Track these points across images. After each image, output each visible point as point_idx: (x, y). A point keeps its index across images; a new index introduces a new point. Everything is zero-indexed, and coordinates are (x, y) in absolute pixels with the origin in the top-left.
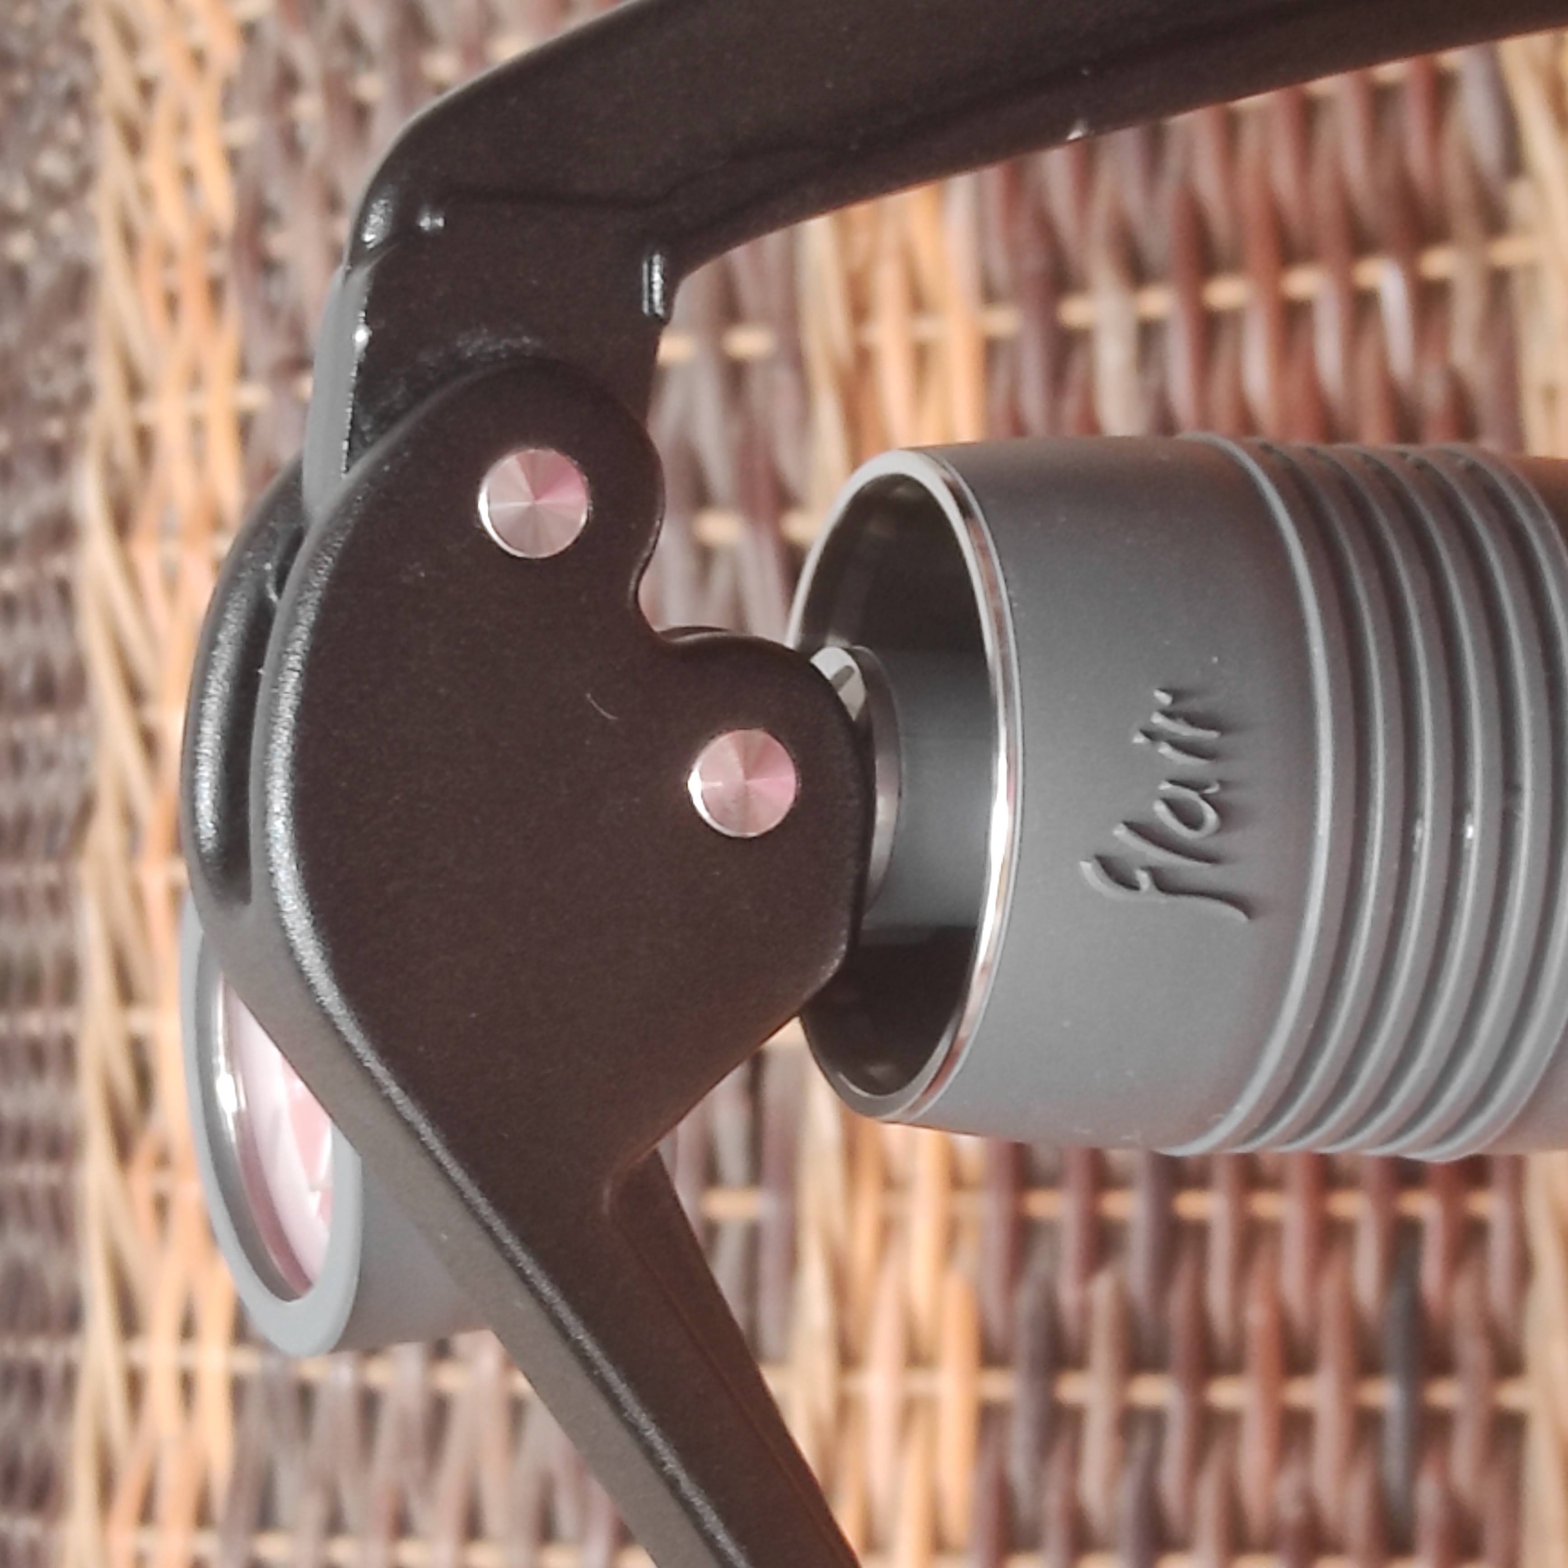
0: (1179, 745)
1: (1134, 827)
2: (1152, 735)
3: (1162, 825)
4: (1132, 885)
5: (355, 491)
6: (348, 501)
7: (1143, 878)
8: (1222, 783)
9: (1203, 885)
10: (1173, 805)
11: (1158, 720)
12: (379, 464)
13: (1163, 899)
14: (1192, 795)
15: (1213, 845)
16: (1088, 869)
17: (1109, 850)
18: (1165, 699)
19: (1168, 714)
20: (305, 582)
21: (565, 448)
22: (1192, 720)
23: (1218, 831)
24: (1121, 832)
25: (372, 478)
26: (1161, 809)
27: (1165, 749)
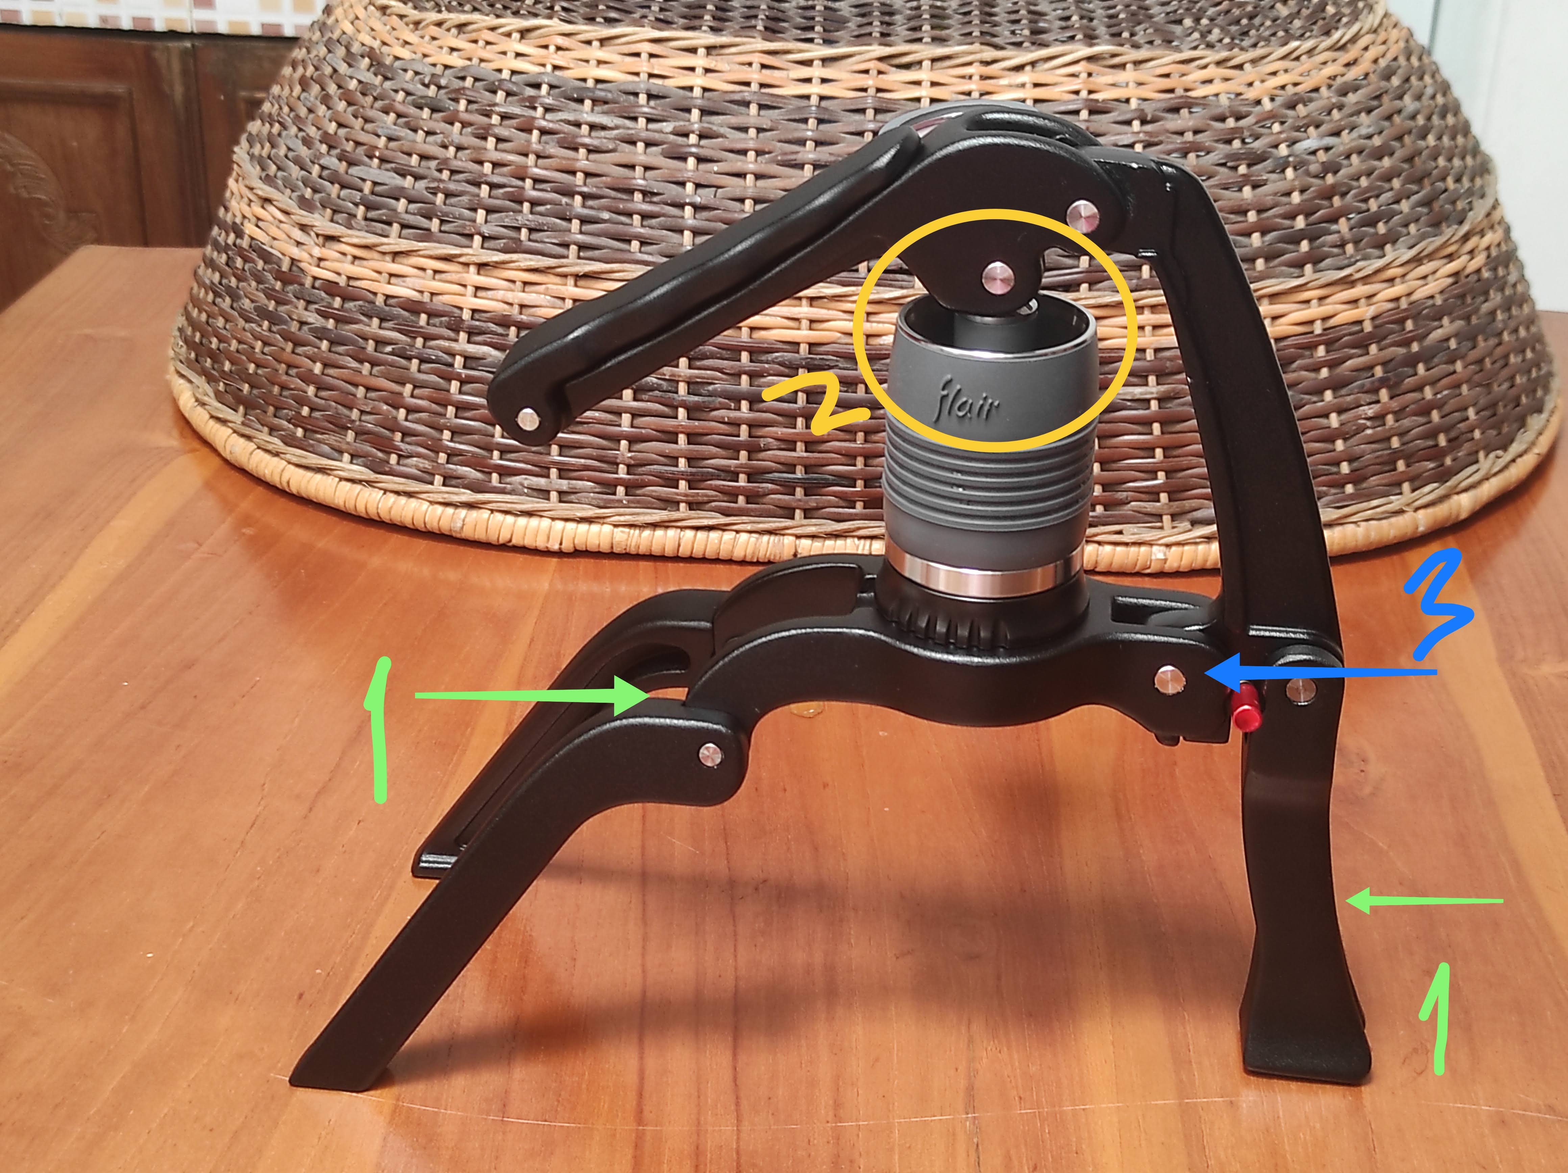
0: (982, 406)
1: (959, 391)
2: (985, 399)
3: (960, 399)
4: (943, 389)
5: (1088, 163)
6: (1086, 161)
7: (945, 393)
8: (971, 418)
9: (943, 410)
10: (966, 402)
11: (990, 401)
12: (1096, 171)
13: (939, 398)
14: (968, 408)
15: (953, 413)
16: (949, 377)
17: (954, 382)
18: (996, 403)
19: (991, 404)
20: (1061, 148)
21: (1099, 226)
22: (989, 411)
23: (957, 416)
24: (958, 387)
25: (1092, 168)
26: (964, 399)
27: (981, 402)
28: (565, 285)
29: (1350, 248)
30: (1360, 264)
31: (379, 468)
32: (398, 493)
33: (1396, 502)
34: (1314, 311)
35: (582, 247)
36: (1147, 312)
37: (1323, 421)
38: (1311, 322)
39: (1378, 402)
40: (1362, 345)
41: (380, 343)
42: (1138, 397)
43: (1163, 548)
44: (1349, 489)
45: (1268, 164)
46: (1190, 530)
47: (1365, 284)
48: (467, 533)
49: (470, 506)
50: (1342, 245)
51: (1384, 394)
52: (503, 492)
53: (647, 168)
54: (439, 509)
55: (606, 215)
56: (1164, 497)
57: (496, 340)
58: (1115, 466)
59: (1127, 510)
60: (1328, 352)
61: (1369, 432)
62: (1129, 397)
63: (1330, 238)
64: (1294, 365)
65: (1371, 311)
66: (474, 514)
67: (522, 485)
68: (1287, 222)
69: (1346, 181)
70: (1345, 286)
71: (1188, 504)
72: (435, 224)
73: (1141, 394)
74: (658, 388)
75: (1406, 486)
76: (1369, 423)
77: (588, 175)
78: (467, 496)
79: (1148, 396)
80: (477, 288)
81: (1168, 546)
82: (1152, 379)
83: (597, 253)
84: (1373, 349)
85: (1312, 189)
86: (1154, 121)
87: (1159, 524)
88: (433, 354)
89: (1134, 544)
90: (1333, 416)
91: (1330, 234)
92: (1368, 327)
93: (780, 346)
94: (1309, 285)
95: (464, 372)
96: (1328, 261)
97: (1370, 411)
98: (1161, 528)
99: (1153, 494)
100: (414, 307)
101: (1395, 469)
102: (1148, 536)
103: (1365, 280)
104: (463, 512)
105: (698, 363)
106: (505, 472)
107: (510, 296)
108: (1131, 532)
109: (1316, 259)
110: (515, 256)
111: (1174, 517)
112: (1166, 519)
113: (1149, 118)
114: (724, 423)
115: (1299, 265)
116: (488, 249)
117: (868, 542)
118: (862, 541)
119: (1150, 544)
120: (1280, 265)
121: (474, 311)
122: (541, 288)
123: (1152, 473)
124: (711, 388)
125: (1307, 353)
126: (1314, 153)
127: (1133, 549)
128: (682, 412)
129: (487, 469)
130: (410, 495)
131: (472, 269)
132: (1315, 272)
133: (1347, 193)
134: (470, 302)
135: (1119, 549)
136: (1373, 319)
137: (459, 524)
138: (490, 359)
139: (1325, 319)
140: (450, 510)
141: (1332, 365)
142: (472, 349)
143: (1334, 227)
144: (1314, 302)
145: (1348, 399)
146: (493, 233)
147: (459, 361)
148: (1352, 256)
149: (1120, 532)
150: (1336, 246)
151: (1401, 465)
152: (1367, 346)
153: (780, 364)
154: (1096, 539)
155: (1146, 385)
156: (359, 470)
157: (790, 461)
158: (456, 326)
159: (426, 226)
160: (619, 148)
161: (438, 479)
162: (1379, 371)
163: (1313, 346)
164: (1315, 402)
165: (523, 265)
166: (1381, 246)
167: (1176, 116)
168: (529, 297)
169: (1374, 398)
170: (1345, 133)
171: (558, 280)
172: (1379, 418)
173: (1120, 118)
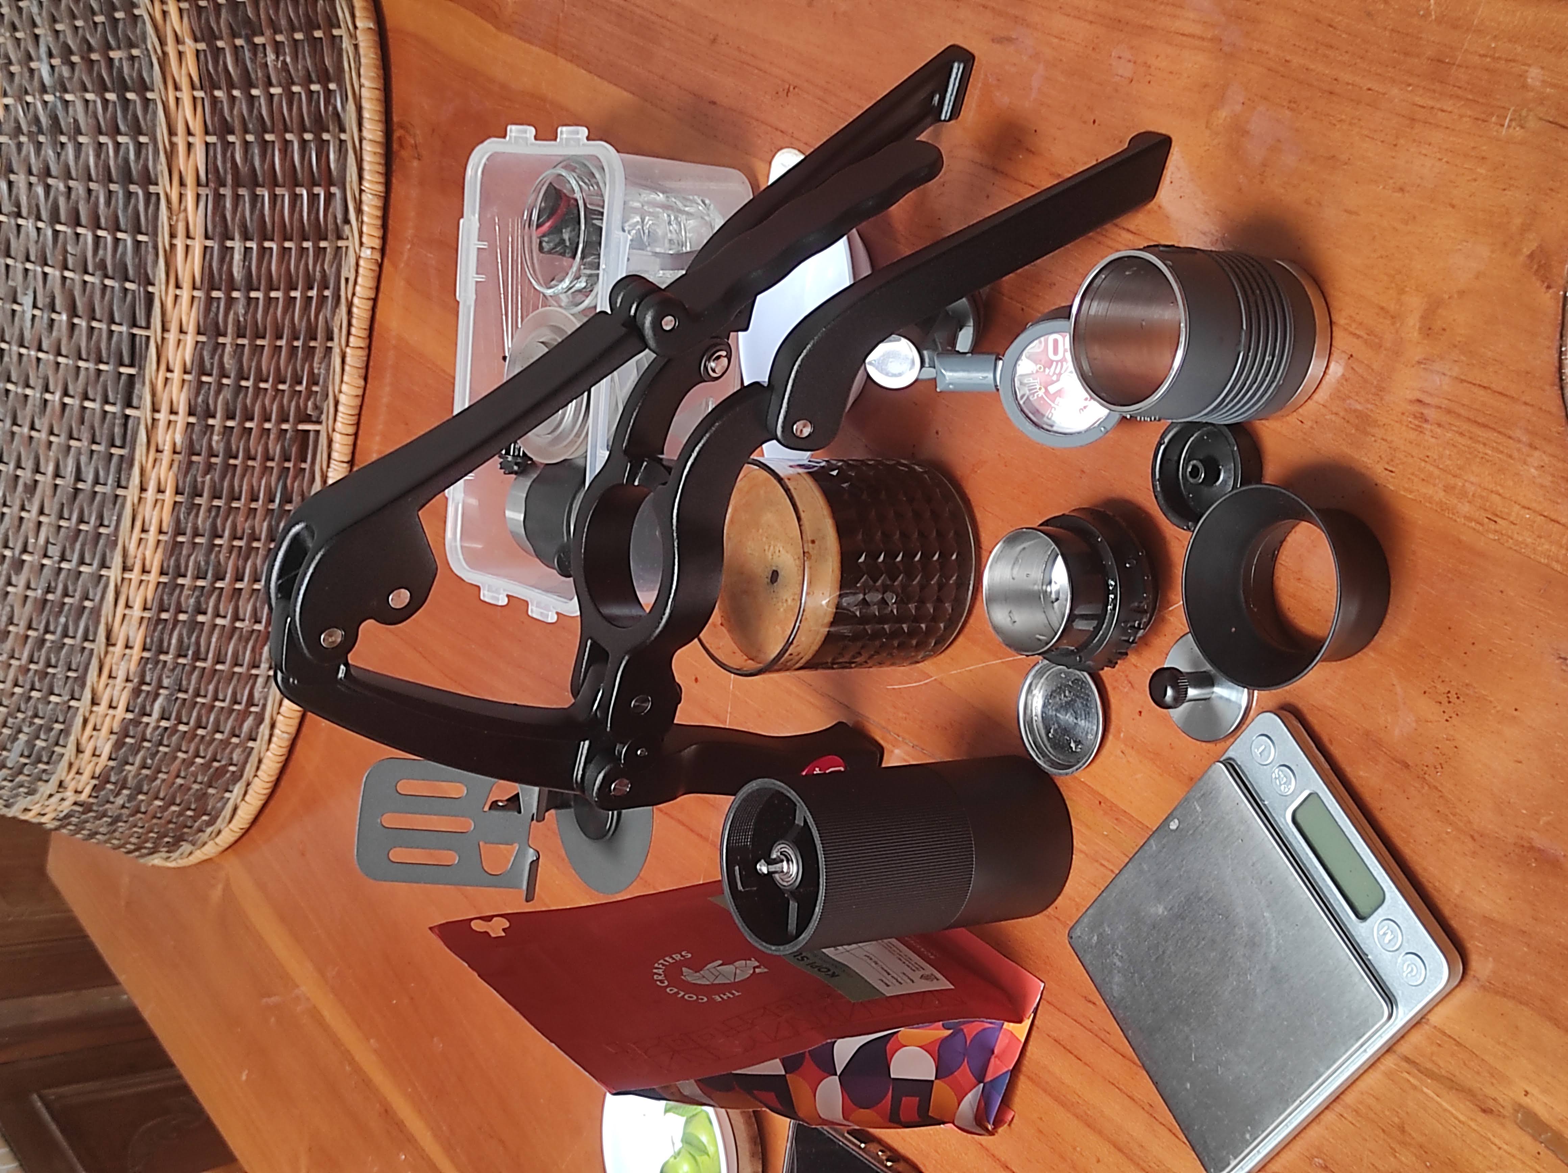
28: (114, 653)
29: (135, 52)
30: (150, 47)
31: (237, 777)
32: (258, 768)
33: (346, 44)
34: (185, 95)
35: (86, 639)
36: (175, 241)
37: (276, 99)
38: (194, 98)
39: (264, 45)
40: (217, 52)
41: (144, 766)
42: (242, 257)
43: (363, 249)
44: (332, 86)
45: (61, 114)
46: (351, 226)
47: (166, 45)
48: (293, 730)
49: (273, 726)
50: (132, 58)
51: (258, 40)
52: (264, 706)
53: (28, 587)
54: (272, 746)
55: (62, 620)
56: (323, 244)
57: (151, 698)
58: (294, 278)
59: (331, 272)
60: (220, 88)
61: (288, 60)
62: (242, 264)
63: (126, 70)
64: (229, 119)
65: (189, 41)
66: (278, 725)
67: (261, 692)
68: (110, 106)
69: (78, 41)
70: (167, 61)
71: (331, 226)
72: (58, 726)
73: (240, 254)
74: (198, 598)
75: (336, 32)
76: (281, 58)
77: (30, 627)
78: (264, 729)
79: (243, 249)
80: (110, 707)
81: (361, 244)
82: (229, 244)
83: (91, 629)
84: (220, 44)
85: (84, 78)
86: (18, 206)
87: (344, 249)
88: (156, 738)
89: (357, 272)
90: (273, 90)
91: (122, 66)
92: (202, 46)
93: (175, 513)
94: (164, 99)
95: (173, 721)
96: (145, 75)
97: (271, 57)
98: (347, 247)
99: (320, 252)
100: (119, 745)
101: (321, 39)
102: (352, 260)
103: (162, 43)
104: (277, 732)
105: (183, 570)
106: (251, 702)
107: (118, 688)
108: (347, 271)
109: (143, 87)
110: (89, 684)
111: (340, 237)
112: (340, 243)
113: (16, 210)
114: (229, 557)
115: (146, 102)
116: (81, 696)
117: (332, 461)
118: (332, 465)
119: (358, 258)
120: (145, 119)
121: (128, 710)
122: (114, 667)
123: (303, 251)
124: (202, 563)
125: (219, 105)
126: (52, 67)
127: (361, 270)
128: (219, 585)
129: (246, 713)
130: (260, 761)
131: (95, 709)
132: (153, 91)
133: (89, 44)
134: (120, 712)
135: (360, 280)
136: (196, 40)
137: (286, 735)
138: (165, 703)
139: (193, 88)
140: (274, 739)
141: (231, 85)
142: (156, 715)
143: (117, 63)
144: (178, 94)
145: (260, 74)
146: (69, 692)
147: (164, 724)
148: (142, 53)
149: (347, 280)
150: (133, 65)
151: (318, 34)
152: (218, 49)
153: (189, 514)
154: (350, 296)
155: (232, 248)
156: (238, 789)
157: (264, 513)
158: (136, 722)
159: (58, 732)
160: (11, 603)
161: (251, 744)
162: (239, 42)
163: (215, 101)
164: (260, 104)
165: (95, 679)
166: (136, 18)
167: (15, 184)
168: (121, 675)
169: (261, 48)
170: (37, 31)
171: (109, 656)
172: (278, 47)
173: (15, 232)
